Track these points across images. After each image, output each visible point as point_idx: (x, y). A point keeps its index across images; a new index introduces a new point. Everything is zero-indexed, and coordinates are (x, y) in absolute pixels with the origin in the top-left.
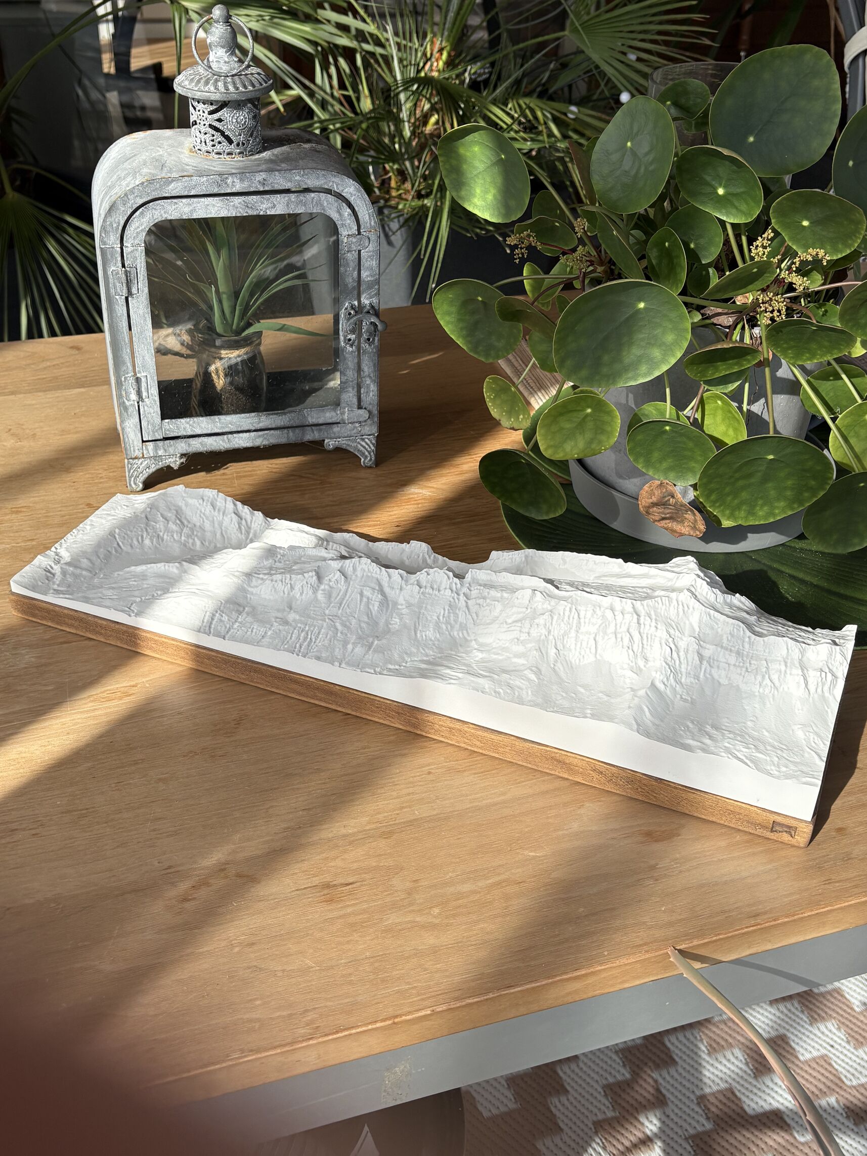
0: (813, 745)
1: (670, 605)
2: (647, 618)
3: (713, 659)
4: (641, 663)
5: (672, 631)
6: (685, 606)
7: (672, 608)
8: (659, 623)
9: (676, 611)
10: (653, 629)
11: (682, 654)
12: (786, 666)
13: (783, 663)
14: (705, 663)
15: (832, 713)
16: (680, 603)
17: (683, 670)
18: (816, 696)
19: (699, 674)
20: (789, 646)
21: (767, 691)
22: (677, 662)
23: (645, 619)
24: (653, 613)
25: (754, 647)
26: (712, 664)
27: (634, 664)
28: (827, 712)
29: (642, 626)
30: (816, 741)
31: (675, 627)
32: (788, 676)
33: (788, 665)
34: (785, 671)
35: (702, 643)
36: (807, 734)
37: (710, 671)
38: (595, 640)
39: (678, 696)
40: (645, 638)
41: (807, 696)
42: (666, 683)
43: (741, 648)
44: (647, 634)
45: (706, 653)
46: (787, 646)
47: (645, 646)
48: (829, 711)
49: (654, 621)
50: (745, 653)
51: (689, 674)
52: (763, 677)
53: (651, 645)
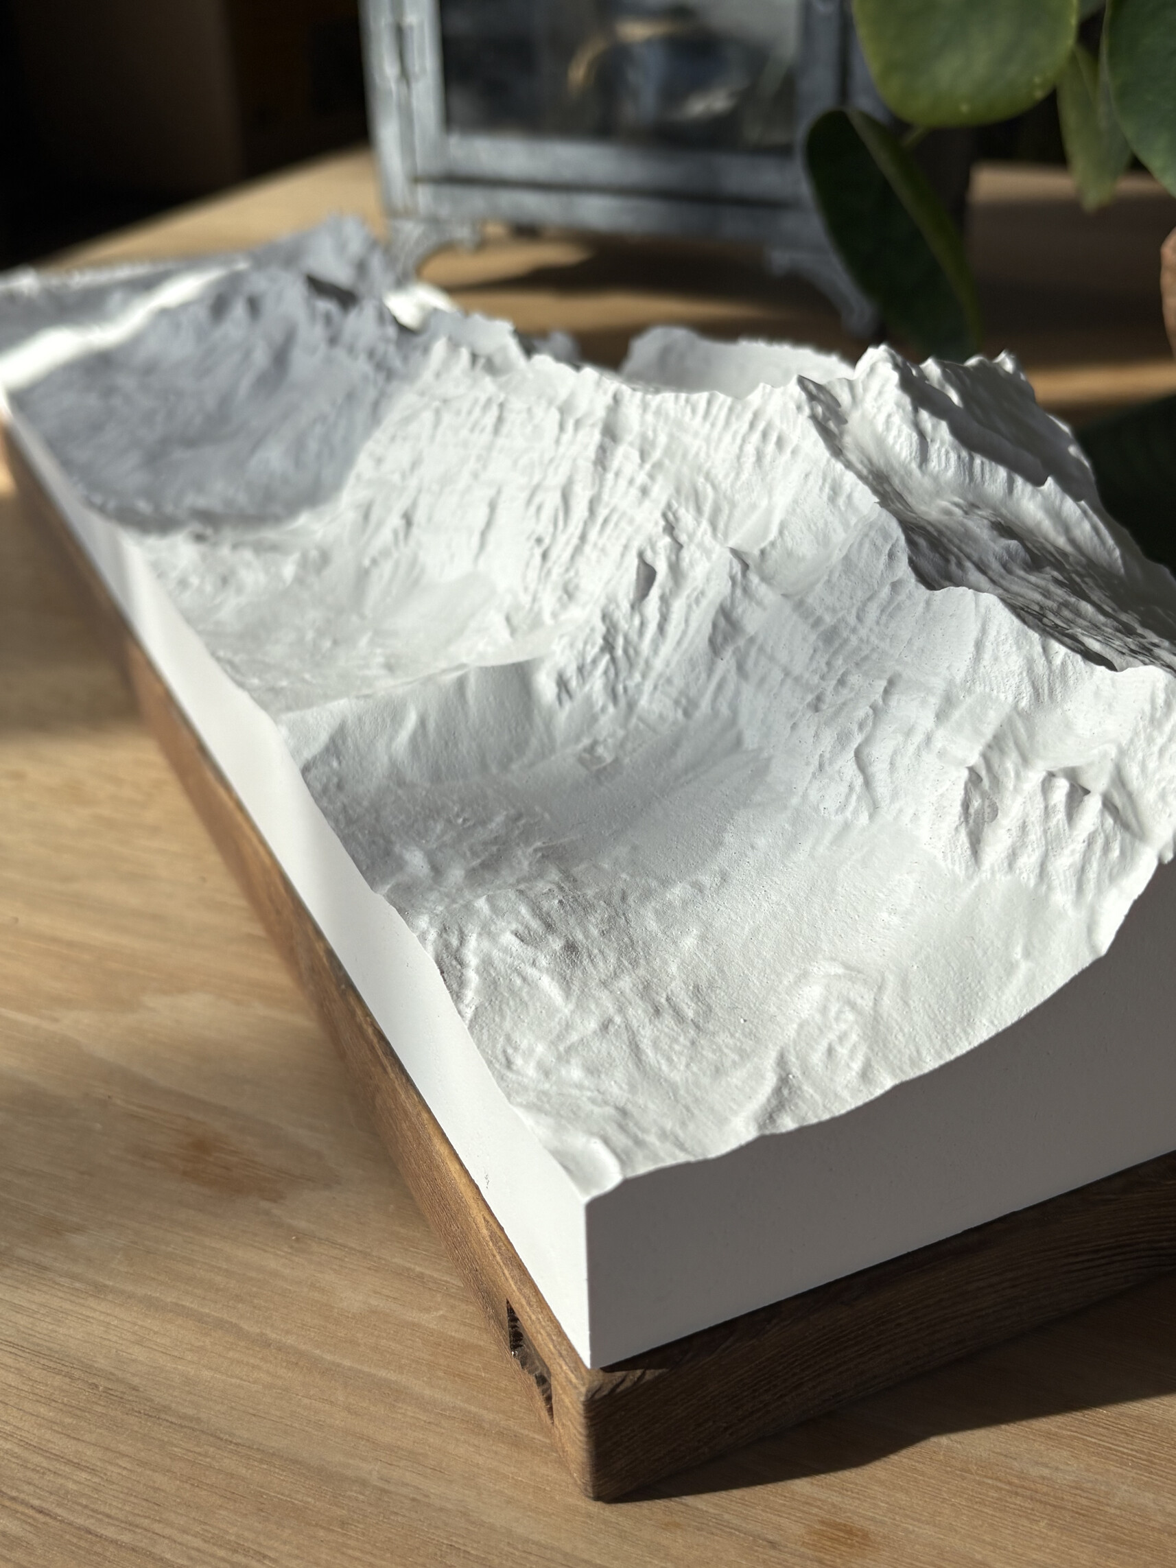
0: (817, 1058)
1: (727, 423)
2: (635, 455)
3: (761, 649)
4: (548, 601)
5: (687, 517)
6: (773, 438)
7: (727, 438)
8: (660, 479)
9: (736, 449)
10: (634, 492)
11: (678, 607)
12: (941, 716)
13: (934, 701)
14: (728, 653)
15: (1030, 980)
16: (761, 426)
17: (658, 664)
18: (1003, 879)
19: (701, 693)
20: (992, 633)
21: (831, 804)
22: (652, 628)
23: (626, 457)
24: (662, 439)
25: (893, 625)
26: (750, 664)
27: (525, 600)
28: (1011, 968)
29: (610, 476)
30: (842, 1051)
31: (707, 508)
32: (929, 758)
33: (956, 715)
34: (929, 739)
35: (754, 579)
36: (834, 1009)
37: (737, 693)
38: (493, 506)
39: (586, 741)
40: (600, 520)
41: (960, 871)
42: (573, 684)
43: (852, 620)
44: (613, 511)
45: (752, 620)
46: (984, 631)
47: (588, 549)
48: (1024, 967)
49: (648, 466)
50: (854, 641)
51: (669, 681)
52: (843, 739)
53: (603, 550)
